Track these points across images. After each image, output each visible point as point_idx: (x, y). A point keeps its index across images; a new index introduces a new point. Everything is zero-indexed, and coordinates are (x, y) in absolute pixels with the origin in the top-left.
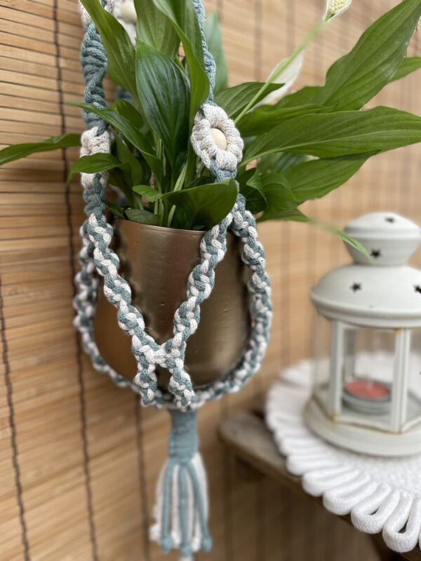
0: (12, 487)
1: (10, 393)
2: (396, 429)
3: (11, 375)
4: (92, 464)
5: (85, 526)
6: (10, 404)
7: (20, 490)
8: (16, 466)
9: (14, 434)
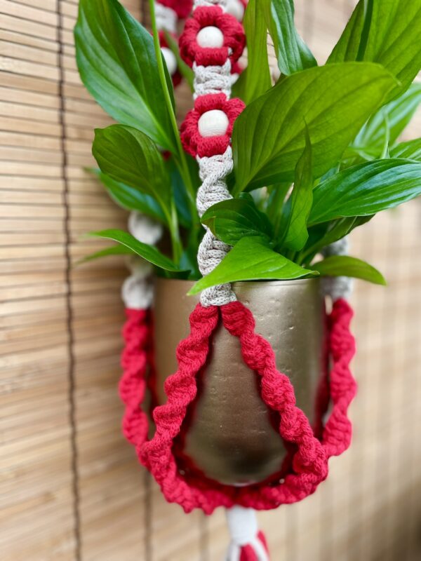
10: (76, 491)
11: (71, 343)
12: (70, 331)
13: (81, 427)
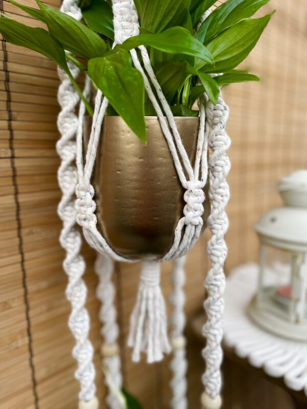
0: (29, 382)
1: (28, 309)
3: (29, 296)
6: (28, 318)
7: (35, 383)
8: (32, 366)
9: (30, 341)
10: (26, 302)
11: (16, 193)
12: (15, 185)
13: (27, 256)
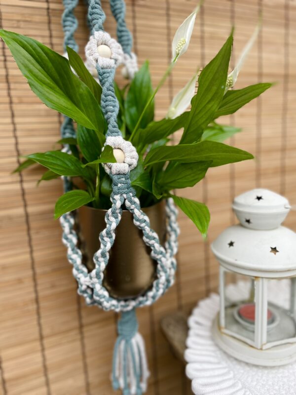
0: (37, 335)
2: (259, 347)
4: (85, 329)
5: (80, 364)
7: (42, 338)
8: (39, 325)
